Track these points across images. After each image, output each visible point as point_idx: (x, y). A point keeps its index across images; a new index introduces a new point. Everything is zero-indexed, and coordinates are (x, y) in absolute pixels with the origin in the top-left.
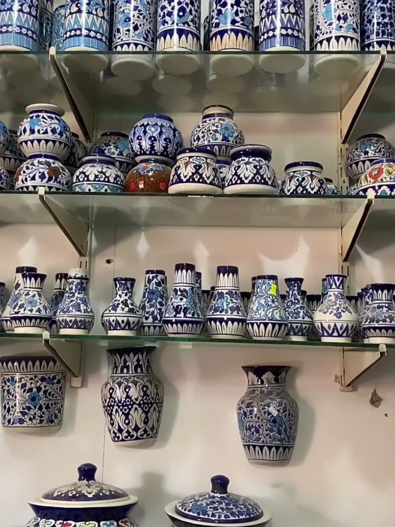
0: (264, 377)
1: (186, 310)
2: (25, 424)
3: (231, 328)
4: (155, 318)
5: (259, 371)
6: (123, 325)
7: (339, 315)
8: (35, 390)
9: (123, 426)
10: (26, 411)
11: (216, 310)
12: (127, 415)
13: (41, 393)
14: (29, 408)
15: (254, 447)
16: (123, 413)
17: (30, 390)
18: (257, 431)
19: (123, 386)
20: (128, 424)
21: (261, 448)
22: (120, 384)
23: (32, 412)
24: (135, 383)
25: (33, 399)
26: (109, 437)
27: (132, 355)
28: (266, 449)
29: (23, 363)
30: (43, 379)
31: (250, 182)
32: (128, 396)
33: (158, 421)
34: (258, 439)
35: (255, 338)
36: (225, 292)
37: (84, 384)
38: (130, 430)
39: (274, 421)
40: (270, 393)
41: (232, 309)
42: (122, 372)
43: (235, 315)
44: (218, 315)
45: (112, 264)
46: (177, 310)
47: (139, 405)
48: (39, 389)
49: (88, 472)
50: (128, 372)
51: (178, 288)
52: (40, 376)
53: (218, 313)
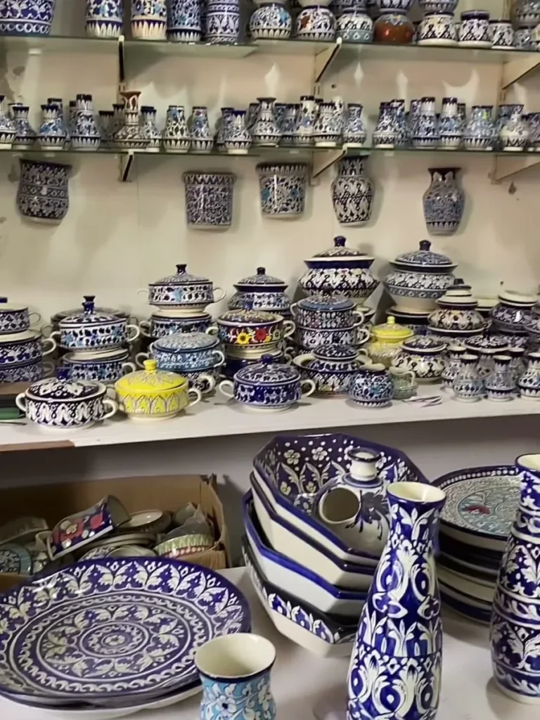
0: (446, 176)
1: (434, 130)
2: (288, 212)
3: (454, 143)
4: (403, 136)
5: (443, 172)
8: (294, 187)
9: (354, 212)
10: (289, 202)
11: (445, 129)
12: (358, 204)
13: (298, 189)
14: (291, 200)
15: (439, 223)
16: (356, 203)
17: (291, 187)
18: (442, 212)
19: (355, 183)
20: (358, 210)
21: (444, 223)
22: (353, 182)
23: (293, 203)
24: (363, 181)
25: (293, 193)
26: (337, 222)
27: (358, 160)
28: (447, 224)
29: (282, 168)
30: (298, 179)
31: (481, 40)
32: (359, 191)
34: (442, 218)
36: (451, 117)
37: (319, 184)
38: (359, 214)
39: (454, 205)
40: (450, 187)
41: (457, 129)
42: (351, 173)
43: (458, 133)
44: (447, 133)
46: (428, 130)
47: (366, 196)
48: (296, 186)
50: (355, 173)
51: (427, 115)
52: (296, 178)
53: (447, 132)
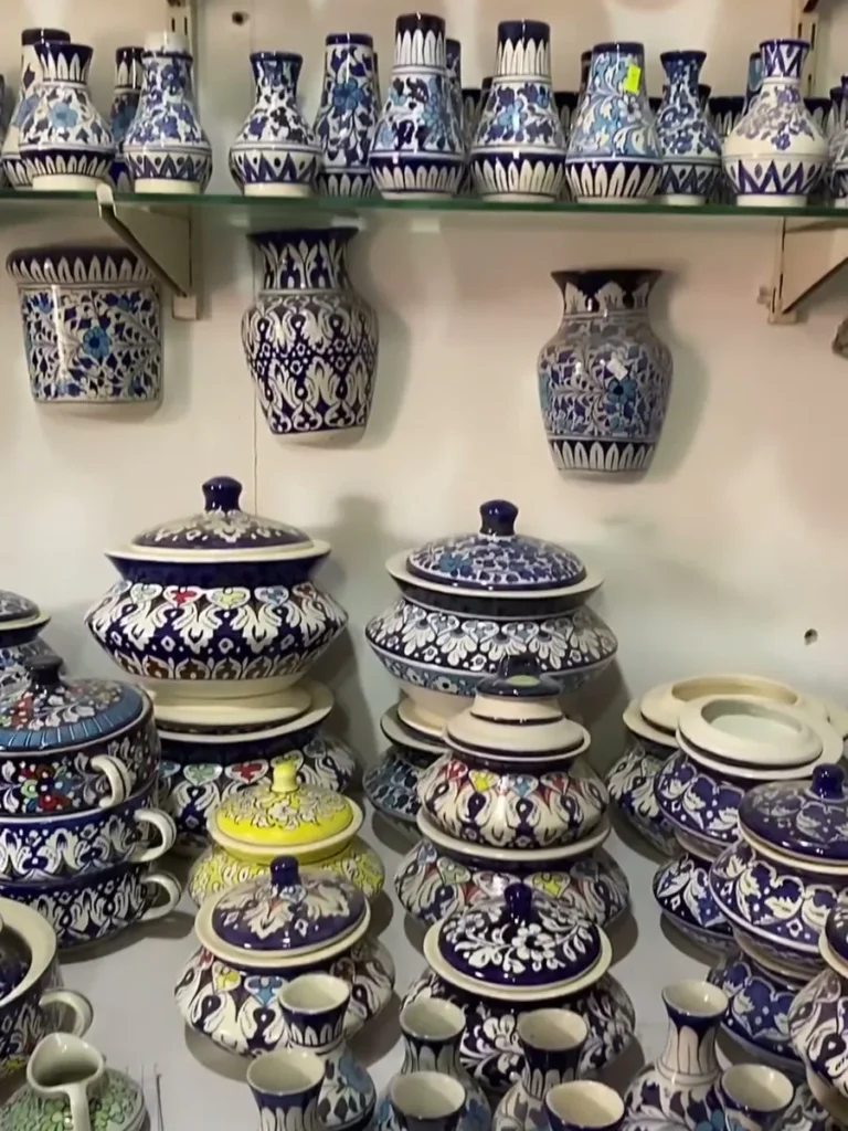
0: (600, 295)
1: (422, 133)
2: (82, 396)
3: (529, 179)
4: (351, 155)
5: (588, 281)
6: (277, 171)
7: (782, 143)
8: (95, 323)
9: (293, 402)
10: (82, 368)
11: (494, 134)
12: (300, 380)
13: (110, 330)
14: (87, 363)
15: (572, 444)
16: (291, 375)
17: (86, 323)
18: (580, 411)
19: (287, 316)
20: (303, 398)
21: (588, 445)
22: (280, 312)
23: (95, 371)
24: (315, 310)
25: (94, 343)
26: (264, 426)
27: (303, 246)
28: (596, 447)
29: (64, 264)
30: (111, 300)
32: (299, 338)
33: (367, 391)
34: (580, 429)
35: (581, 200)
36: (516, 87)
37: (202, 311)
38: (309, 410)
39: (619, 390)
40: (611, 330)
41: (533, 131)
42: (284, 284)
43: (539, 146)
44: (500, 146)
45: (247, 25)
46: (403, 132)
47: (325, 357)
48: (104, 321)
49: (224, 494)
50: (297, 285)
51: (404, 79)
52: (103, 293)
53: (500, 141)
